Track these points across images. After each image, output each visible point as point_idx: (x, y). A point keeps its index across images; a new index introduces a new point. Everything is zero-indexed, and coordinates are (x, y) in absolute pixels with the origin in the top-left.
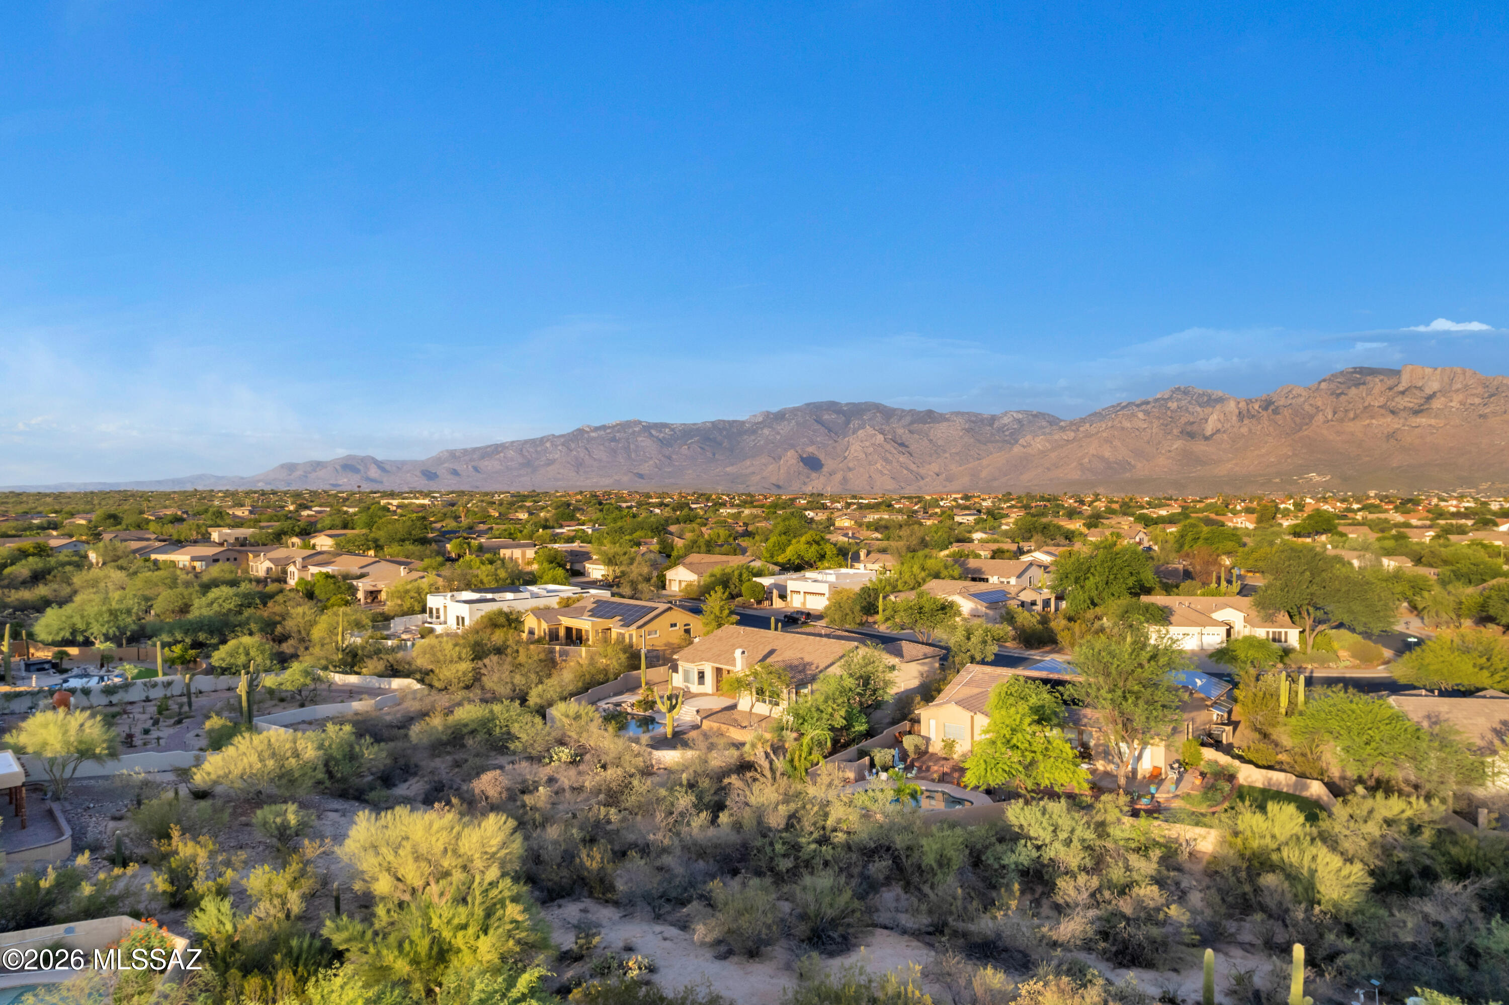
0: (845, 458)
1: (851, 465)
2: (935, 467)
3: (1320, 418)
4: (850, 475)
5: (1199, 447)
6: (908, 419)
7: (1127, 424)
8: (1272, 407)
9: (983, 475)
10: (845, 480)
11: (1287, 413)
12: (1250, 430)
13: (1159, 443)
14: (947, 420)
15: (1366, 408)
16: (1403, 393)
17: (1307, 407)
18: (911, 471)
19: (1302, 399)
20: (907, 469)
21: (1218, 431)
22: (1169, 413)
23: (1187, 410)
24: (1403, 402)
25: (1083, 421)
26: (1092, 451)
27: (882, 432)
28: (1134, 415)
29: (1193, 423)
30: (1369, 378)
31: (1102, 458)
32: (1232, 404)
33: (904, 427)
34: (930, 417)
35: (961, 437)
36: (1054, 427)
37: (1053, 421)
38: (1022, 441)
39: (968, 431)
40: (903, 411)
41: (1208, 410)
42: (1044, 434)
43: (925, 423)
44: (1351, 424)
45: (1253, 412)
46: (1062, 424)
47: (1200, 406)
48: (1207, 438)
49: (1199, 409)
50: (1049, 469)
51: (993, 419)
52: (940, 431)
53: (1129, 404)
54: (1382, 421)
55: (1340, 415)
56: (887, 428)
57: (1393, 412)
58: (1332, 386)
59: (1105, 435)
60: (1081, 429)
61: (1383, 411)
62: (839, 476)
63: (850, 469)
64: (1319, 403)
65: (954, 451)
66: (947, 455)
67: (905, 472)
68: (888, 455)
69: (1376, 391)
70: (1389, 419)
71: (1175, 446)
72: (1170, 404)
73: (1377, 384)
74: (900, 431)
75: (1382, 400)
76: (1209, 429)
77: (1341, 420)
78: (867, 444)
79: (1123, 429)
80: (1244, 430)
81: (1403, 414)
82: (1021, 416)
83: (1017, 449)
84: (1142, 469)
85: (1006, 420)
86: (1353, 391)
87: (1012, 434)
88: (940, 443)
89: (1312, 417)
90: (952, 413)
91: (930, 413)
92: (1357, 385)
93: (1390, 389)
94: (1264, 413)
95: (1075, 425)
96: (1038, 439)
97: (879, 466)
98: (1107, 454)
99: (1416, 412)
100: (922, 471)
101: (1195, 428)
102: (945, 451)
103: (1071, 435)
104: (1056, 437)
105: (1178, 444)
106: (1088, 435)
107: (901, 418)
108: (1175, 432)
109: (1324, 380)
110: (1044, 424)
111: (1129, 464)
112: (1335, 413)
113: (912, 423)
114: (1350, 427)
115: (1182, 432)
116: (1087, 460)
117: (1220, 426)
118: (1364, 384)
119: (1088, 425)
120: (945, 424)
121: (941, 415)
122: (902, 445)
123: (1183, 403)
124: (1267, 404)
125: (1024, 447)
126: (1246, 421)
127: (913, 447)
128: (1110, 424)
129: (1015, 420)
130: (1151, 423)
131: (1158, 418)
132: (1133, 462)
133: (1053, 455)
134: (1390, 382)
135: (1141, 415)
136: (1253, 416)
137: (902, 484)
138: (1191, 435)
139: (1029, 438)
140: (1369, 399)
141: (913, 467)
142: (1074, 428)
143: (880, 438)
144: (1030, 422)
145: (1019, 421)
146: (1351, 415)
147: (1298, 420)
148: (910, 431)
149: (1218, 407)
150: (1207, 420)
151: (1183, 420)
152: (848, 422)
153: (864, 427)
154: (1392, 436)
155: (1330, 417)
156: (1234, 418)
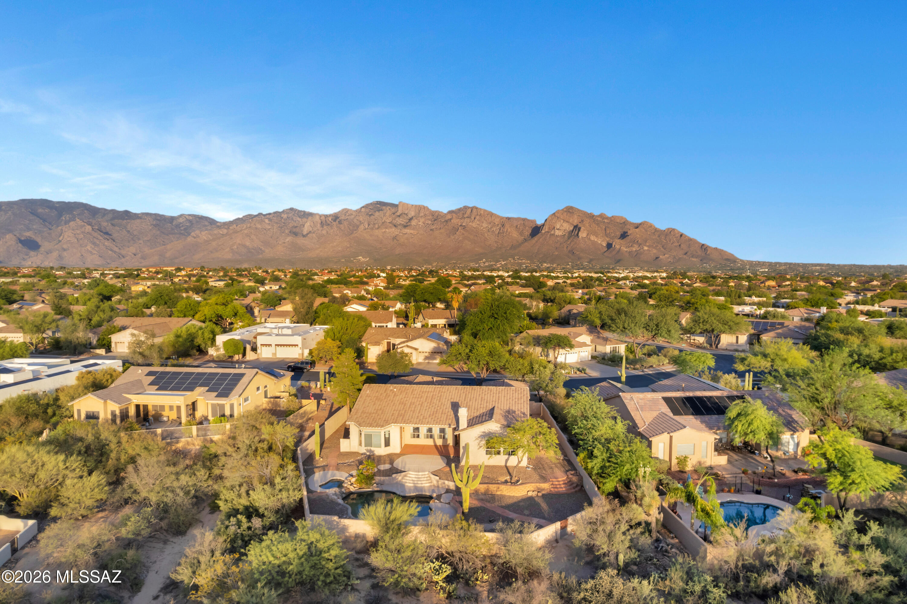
0: (60, 241)
1: (65, 246)
2: (133, 249)
3: (362, 227)
4: (65, 254)
5: (300, 241)
6: (110, 216)
7: (259, 226)
8: (338, 220)
9: (168, 255)
10: (60, 257)
11: (346, 223)
12: (327, 232)
13: (278, 238)
14: (140, 218)
15: (383, 223)
16: (399, 216)
17: (355, 221)
18: (115, 252)
19: (353, 217)
20: (111, 250)
21: (310, 232)
22: (283, 220)
23: (292, 219)
24: (400, 221)
25: (231, 223)
26: (238, 241)
27: (90, 224)
28: (263, 221)
29: (296, 227)
30: (384, 207)
31: (244, 246)
32: (318, 217)
33: (107, 221)
34: (127, 215)
35: (151, 230)
36: (213, 226)
37: (212, 222)
38: (193, 234)
39: (155, 226)
40: (105, 210)
41: (304, 220)
42: (207, 230)
43: (123, 219)
44: (377, 231)
45: (328, 222)
46: (218, 224)
47: (300, 217)
48: (304, 236)
49: (299, 219)
50: (211, 252)
51: (172, 219)
52: (134, 225)
53: (260, 214)
54: (391, 230)
55: (371, 226)
56: (94, 222)
57: (395, 226)
58: (368, 210)
59: (246, 232)
60: (231, 228)
61: (391, 225)
62: (55, 254)
63: (64, 250)
64: (361, 219)
65: (146, 239)
66: (141, 242)
67: (110, 252)
68: (95, 240)
69: (387, 214)
70: (394, 229)
71: (287, 240)
72: (283, 215)
73: (388, 211)
74: (104, 224)
75: (390, 220)
76: (305, 231)
77: (372, 229)
78: (78, 232)
79: (256, 228)
80: (324, 232)
81: (399, 227)
82: (191, 218)
83: (189, 239)
84: (268, 253)
85: (181, 220)
86: (377, 214)
87: (185, 229)
88: (135, 233)
89: (358, 227)
90: (143, 214)
91: (127, 213)
92: (379, 211)
93: (394, 214)
94: (334, 223)
95: (228, 224)
96: (203, 233)
97: (89, 248)
98: (248, 244)
99: (405, 227)
100: (123, 252)
101: (297, 230)
102: (139, 239)
103: (225, 231)
104: (215, 232)
105: (289, 239)
106: (236, 232)
107: (104, 215)
108: (287, 231)
109: (363, 207)
110: (207, 223)
111: (261, 249)
112: (369, 225)
113: (113, 219)
114: (377, 232)
115: (290, 232)
116: (235, 247)
117: (311, 229)
118: (382, 210)
119: (235, 226)
120: (138, 221)
121: (135, 214)
122: (107, 233)
123: (290, 215)
124: (336, 217)
125: (195, 238)
126: (325, 227)
127: (115, 235)
128: (249, 225)
129: (187, 220)
130: (273, 226)
131: (277, 223)
132: (263, 249)
133: (214, 244)
134: (393, 210)
135: (267, 221)
136: (329, 225)
137: (108, 261)
138: (296, 234)
139: (197, 232)
140: (384, 218)
141: (116, 249)
142: (226, 227)
143: (88, 228)
144: (197, 222)
145: (190, 221)
146: (377, 226)
147: (351, 228)
148: (112, 225)
149: (310, 218)
150: (304, 226)
151: (291, 225)
152: (60, 215)
153: (75, 220)
154: (395, 238)
155: (367, 227)
156: (319, 225)
